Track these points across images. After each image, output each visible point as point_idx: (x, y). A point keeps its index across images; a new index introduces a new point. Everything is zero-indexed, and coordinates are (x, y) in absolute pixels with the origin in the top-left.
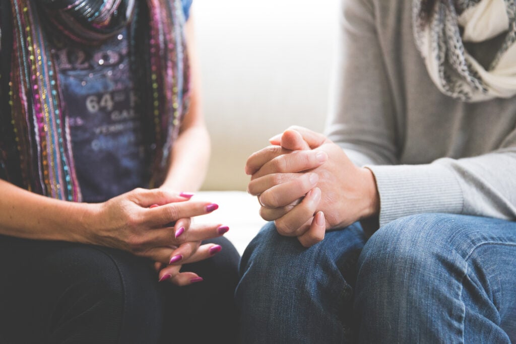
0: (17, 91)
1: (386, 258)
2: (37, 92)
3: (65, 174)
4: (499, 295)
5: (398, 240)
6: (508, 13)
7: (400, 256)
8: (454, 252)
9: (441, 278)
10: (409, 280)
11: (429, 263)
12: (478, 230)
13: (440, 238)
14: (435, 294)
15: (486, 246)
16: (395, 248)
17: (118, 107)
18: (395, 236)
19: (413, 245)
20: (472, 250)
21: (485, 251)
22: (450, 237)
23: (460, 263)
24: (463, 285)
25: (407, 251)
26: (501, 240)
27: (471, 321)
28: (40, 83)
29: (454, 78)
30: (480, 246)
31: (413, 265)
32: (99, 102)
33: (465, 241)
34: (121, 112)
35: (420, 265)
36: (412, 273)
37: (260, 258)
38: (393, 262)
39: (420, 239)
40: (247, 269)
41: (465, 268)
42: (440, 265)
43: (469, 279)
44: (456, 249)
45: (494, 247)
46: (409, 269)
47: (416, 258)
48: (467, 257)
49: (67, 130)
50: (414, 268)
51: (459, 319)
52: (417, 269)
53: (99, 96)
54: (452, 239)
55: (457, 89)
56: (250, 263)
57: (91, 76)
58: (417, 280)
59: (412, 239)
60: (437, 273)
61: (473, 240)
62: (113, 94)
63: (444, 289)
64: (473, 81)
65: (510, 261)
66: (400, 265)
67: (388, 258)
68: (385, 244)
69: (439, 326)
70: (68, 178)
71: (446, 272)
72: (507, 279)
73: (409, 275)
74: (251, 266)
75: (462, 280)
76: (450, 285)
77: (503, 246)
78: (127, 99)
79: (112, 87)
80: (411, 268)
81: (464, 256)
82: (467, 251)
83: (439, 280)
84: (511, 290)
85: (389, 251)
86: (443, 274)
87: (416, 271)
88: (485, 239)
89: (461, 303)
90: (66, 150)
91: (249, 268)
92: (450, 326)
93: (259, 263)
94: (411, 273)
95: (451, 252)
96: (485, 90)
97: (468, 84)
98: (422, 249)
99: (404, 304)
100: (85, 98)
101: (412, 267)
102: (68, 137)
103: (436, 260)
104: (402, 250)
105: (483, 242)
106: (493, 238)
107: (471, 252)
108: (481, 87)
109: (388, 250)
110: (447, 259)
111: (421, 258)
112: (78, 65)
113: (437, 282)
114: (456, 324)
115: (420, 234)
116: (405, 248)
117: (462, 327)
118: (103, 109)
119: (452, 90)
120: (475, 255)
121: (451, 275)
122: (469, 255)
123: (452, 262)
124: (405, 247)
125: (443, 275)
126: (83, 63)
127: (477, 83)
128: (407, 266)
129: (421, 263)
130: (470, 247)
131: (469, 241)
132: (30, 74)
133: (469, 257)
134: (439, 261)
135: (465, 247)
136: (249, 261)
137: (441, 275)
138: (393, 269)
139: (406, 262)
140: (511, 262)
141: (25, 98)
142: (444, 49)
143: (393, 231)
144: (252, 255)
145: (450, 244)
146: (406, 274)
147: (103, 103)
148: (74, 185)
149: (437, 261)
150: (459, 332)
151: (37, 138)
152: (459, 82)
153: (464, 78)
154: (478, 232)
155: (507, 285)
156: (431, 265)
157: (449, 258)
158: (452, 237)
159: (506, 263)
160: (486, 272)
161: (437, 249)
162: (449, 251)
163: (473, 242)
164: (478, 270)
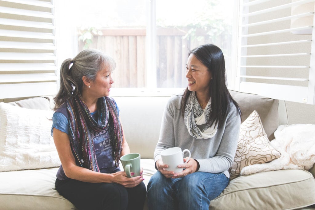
0: (85, 148)
2: (89, 148)
3: (96, 167)
4: (208, 191)
6: (206, 121)
13: (197, 181)
14: (196, 193)
17: (107, 144)
21: (205, 182)
24: (201, 191)
27: (203, 198)
28: (90, 145)
32: (102, 144)
34: (107, 145)
43: (203, 189)
49: (95, 155)
51: (201, 198)
53: (102, 142)
57: (100, 138)
58: (193, 191)
62: (105, 141)
63: (198, 192)
64: (198, 134)
69: (197, 200)
70: (97, 168)
71: (198, 188)
72: (209, 187)
76: (199, 191)
78: (109, 141)
79: (105, 139)
81: (201, 184)
89: (201, 195)
90: (95, 160)
92: (199, 200)
99: (190, 196)
100: (99, 144)
102: (96, 157)
106: (206, 179)
108: (200, 136)
112: (96, 136)
113: (197, 191)
114: (200, 199)
117: (201, 200)
118: (103, 145)
119: (193, 135)
120: (203, 184)
126: (97, 135)
132: (87, 144)
135: (201, 182)
138: (188, 189)
141: (86, 150)
142: (191, 125)
145: (199, 182)
146: (191, 190)
147: (103, 144)
148: (98, 169)
149: (196, 186)
150: (201, 201)
151: (90, 159)
155: (209, 189)
156: (195, 188)
157: (199, 185)
158: (199, 180)
159: (208, 184)
160: (205, 187)
161: (196, 183)
162: (199, 184)
163: (203, 181)
164: (204, 187)
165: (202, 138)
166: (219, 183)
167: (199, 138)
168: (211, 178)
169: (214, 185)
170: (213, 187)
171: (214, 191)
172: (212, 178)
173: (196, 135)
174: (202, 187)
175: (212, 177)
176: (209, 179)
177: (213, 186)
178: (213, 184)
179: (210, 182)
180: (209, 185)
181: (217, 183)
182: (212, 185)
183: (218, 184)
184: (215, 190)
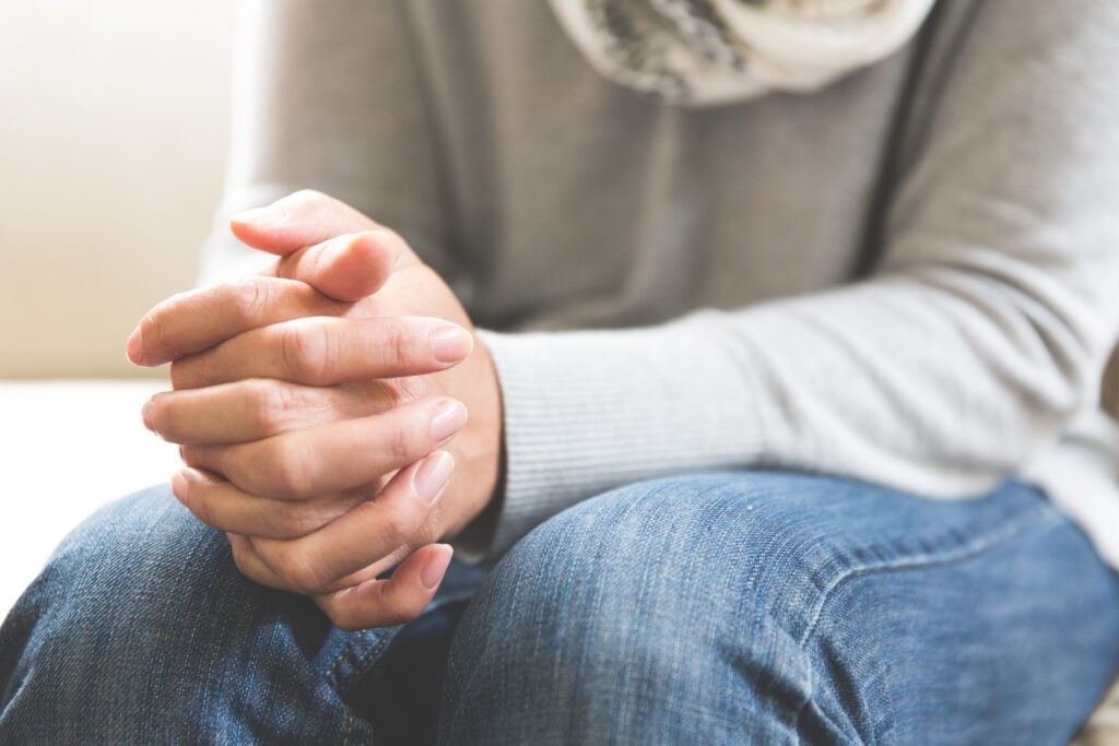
1: (553, 664)
5: (590, 599)
7: (603, 656)
8: (769, 622)
9: (732, 722)
10: (633, 735)
11: (696, 673)
12: (821, 534)
13: (724, 578)
15: (848, 587)
16: (582, 629)
18: (579, 582)
19: (642, 613)
20: (818, 608)
21: (849, 602)
22: (751, 572)
23: (790, 662)
24: (799, 734)
25: (624, 635)
26: (881, 558)
29: (641, 25)
30: (835, 589)
31: (645, 686)
33: (795, 580)
35: (667, 684)
36: (642, 713)
37: (55, 651)
38: (577, 676)
39: (662, 590)
40: (15, 691)
41: (805, 679)
42: (731, 675)
43: (820, 713)
44: (774, 613)
45: (868, 584)
46: (632, 699)
47: (655, 661)
48: (807, 634)
50: (651, 694)
52: (659, 696)
54: (759, 576)
55: (652, 62)
56: (25, 671)
58: (661, 734)
59: (636, 594)
60: (723, 705)
61: (816, 574)
64: (701, 34)
65: (909, 621)
66: (604, 687)
67: (561, 664)
68: (548, 612)
71: (749, 696)
72: (904, 681)
73: (634, 722)
74: (26, 681)
75: (795, 719)
77: (889, 576)
80: (639, 697)
81: (796, 633)
82: (806, 616)
83: (729, 729)
84: (914, 714)
85: (564, 640)
86: (740, 706)
87: (657, 705)
88: (844, 561)
91: (21, 690)
93: (52, 671)
94: (638, 713)
95: (762, 627)
96: (739, 64)
97: (685, 42)
98: (673, 628)
101: (644, 692)
103: (716, 661)
104: (607, 635)
105: (842, 575)
107: (816, 618)
108: (725, 53)
109: (561, 633)
110: (750, 654)
111: (671, 659)
113: (721, 736)
115: (660, 571)
116: (615, 624)
119: (635, 63)
120: (828, 626)
121: (763, 707)
122: (810, 628)
123: (764, 662)
124: (617, 621)
125: (740, 710)
127: (714, 40)
128: (626, 690)
129: (670, 676)
130: (811, 601)
131: (805, 579)
133: (813, 631)
134: (727, 662)
135: (795, 602)
136: (21, 663)
137: (733, 711)
138: (578, 702)
139: (621, 676)
140: (912, 625)
143: (570, 562)
144: (30, 644)
145: (755, 596)
146: (625, 716)
149: (721, 663)
152: (658, 39)
153: (669, 25)
154: (821, 539)
155: (906, 700)
156: (701, 682)
157: (758, 650)
158: (756, 571)
159: (899, 629)
160: (855, 672)
161: (717, 622)
162: (757, 624)
163: (816, 580)
164: (837, 671)
165: (760, 77)
166: (1035, 619)
167: (715, 86)
168: (927, 548)
169: (975, 650)
170: (966, 681)
171: (976, 729)
172: (943, 556)
173: (680, 59)
174: (810, 680)
175: (942, 543)
176: (905, 561)
177: (964, 665)
178: (966, 638)
179: (922, 603)
180: (911, 643)
181: (1015, 622)
182: (942, 639)
183: (1019, 634)
184: (986, 713)
